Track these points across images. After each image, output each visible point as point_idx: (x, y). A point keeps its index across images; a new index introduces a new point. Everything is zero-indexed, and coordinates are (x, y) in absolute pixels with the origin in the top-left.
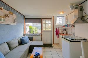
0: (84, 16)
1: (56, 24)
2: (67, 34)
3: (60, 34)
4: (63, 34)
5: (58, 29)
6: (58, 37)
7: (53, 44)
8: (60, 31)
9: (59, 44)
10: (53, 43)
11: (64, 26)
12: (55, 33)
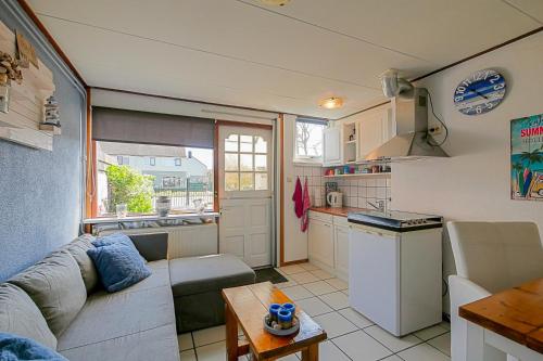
0: (432, 130)
1: (296, 159)
2: (344, 207)
3: (315, 208)
4: (328, 206)
5: (302, 184)
6: (305, 228)
7: (283, 264)
8: (316, 194)
9: (307, 261)
10: (282, 260)
11: (333, 168)
12: (290, 205)
